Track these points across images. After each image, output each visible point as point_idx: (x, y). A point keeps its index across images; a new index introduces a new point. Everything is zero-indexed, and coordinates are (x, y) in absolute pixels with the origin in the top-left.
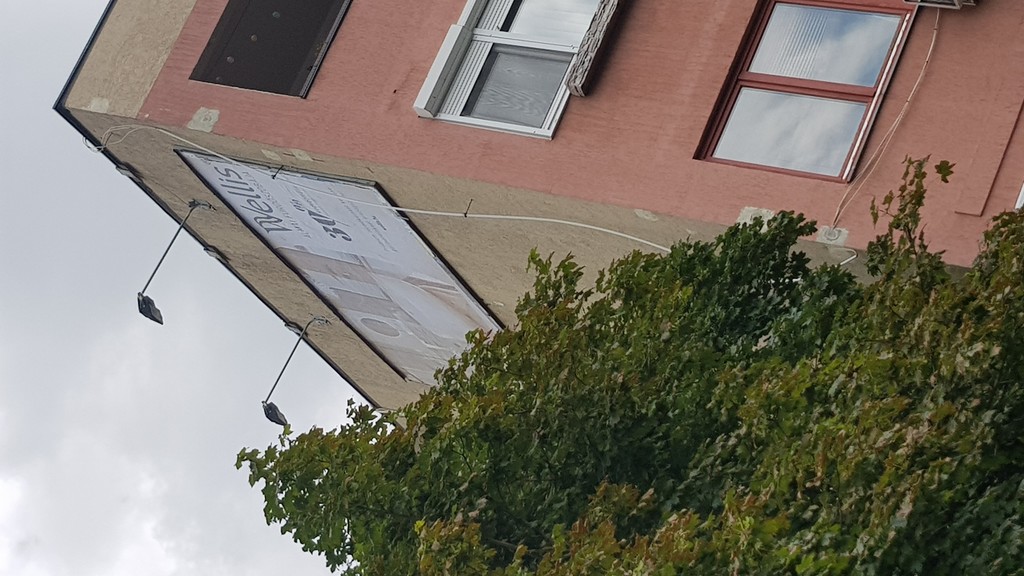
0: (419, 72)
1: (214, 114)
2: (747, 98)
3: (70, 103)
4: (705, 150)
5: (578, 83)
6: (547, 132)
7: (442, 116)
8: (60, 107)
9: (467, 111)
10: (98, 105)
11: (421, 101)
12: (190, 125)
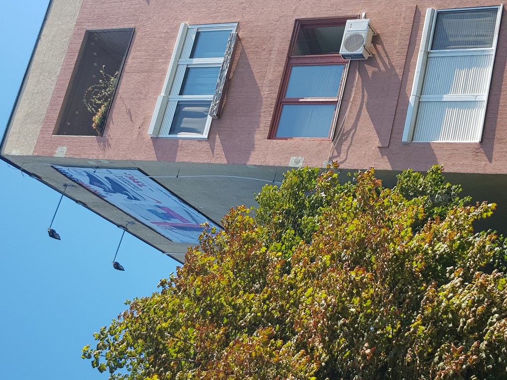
0: (148, 118)
1: (65, 148)
4: (272, 135)
5: (215, 114)
6: (205, 136)
9: (171, 132)
10: (15, 152)
11: (150, 131)
12: (56, 155)
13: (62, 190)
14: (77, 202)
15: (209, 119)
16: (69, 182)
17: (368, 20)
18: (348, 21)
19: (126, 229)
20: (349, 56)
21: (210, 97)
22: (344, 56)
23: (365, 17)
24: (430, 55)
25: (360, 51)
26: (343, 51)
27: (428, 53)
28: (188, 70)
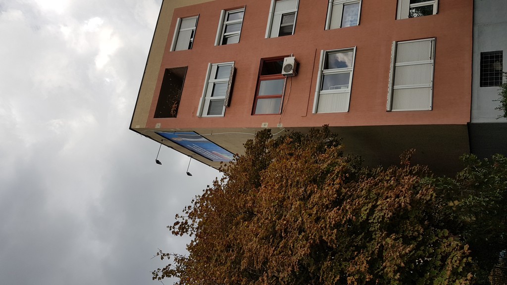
0: (196, 108)
1: (160, 124)
2: (259, 101)
3: (132, 128)
4: (253, 113)
5: (226, 105)
6: (223, 115)
7: (202, 116)
8: (130, 129)
9: (208, 114)
10: (137, 127)
11: (198, 114)
12: (156, 127)
13: (161, 142)
14: (168, 147)
15: (224, 107)
16: (164, 138)
17: (294, 57)
18: (285, 59)
19: (192, 157)
20: (286, 74)
21: (224, 97)
22: (284, 75)
23: (293, 56)
24: (323, 72)
25: (291, 72)
26: (283, 72)
27: (322, 71)
28: (214, 84)
